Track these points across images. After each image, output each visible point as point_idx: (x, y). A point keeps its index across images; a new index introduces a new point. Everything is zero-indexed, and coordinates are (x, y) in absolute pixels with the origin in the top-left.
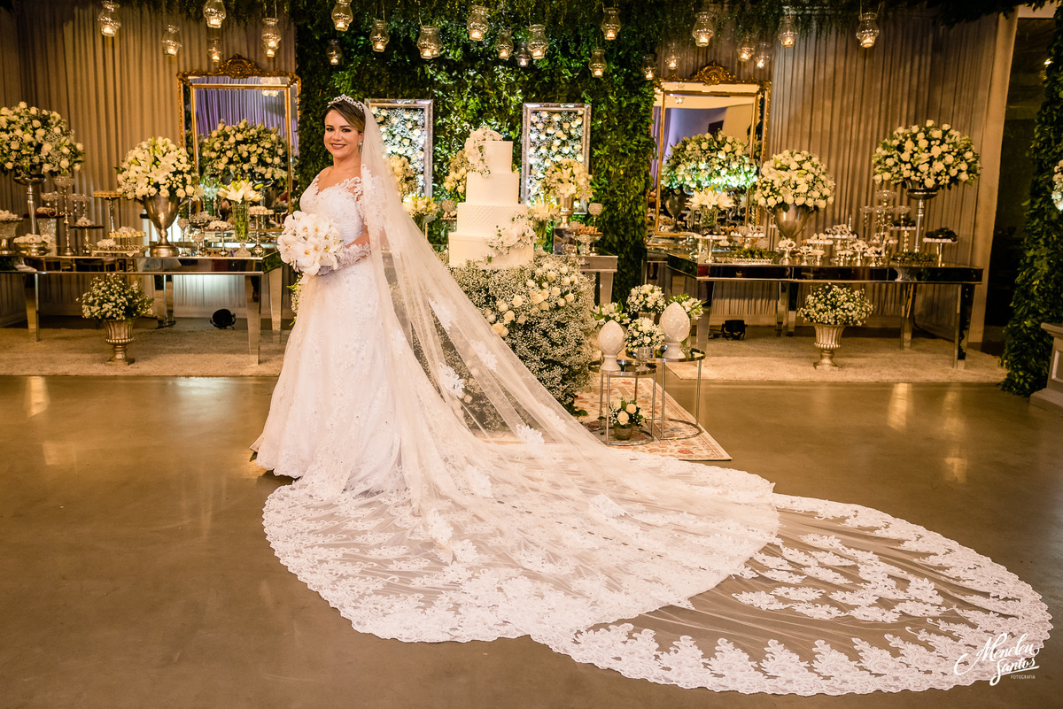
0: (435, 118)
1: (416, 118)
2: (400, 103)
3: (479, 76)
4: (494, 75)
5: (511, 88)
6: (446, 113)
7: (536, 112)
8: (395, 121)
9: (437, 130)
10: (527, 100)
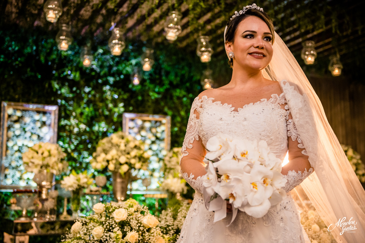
0: (59, 120)
1: (44, 119)
2: (31, 106)
3: (93, 92)
4: (104, 92)
5: (115, 102)
6: (67, 117)
7: (132, 120)
8: (27, 120)
9: (61, 128)
10: (127, 111)
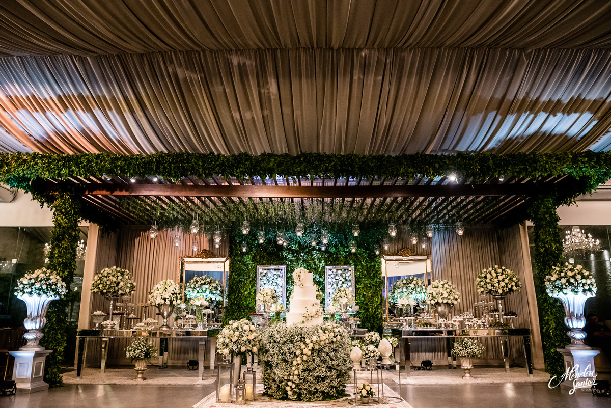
0: (287, 273)
1: (279, 273)
2: (272, 267)
3: (306, 256)
4: (312, 255)
5: (320, 260)
6: (292, 271)
7: (331, 270)
8: (269, 275)
9: (288, 278)
10: (327, 265)
